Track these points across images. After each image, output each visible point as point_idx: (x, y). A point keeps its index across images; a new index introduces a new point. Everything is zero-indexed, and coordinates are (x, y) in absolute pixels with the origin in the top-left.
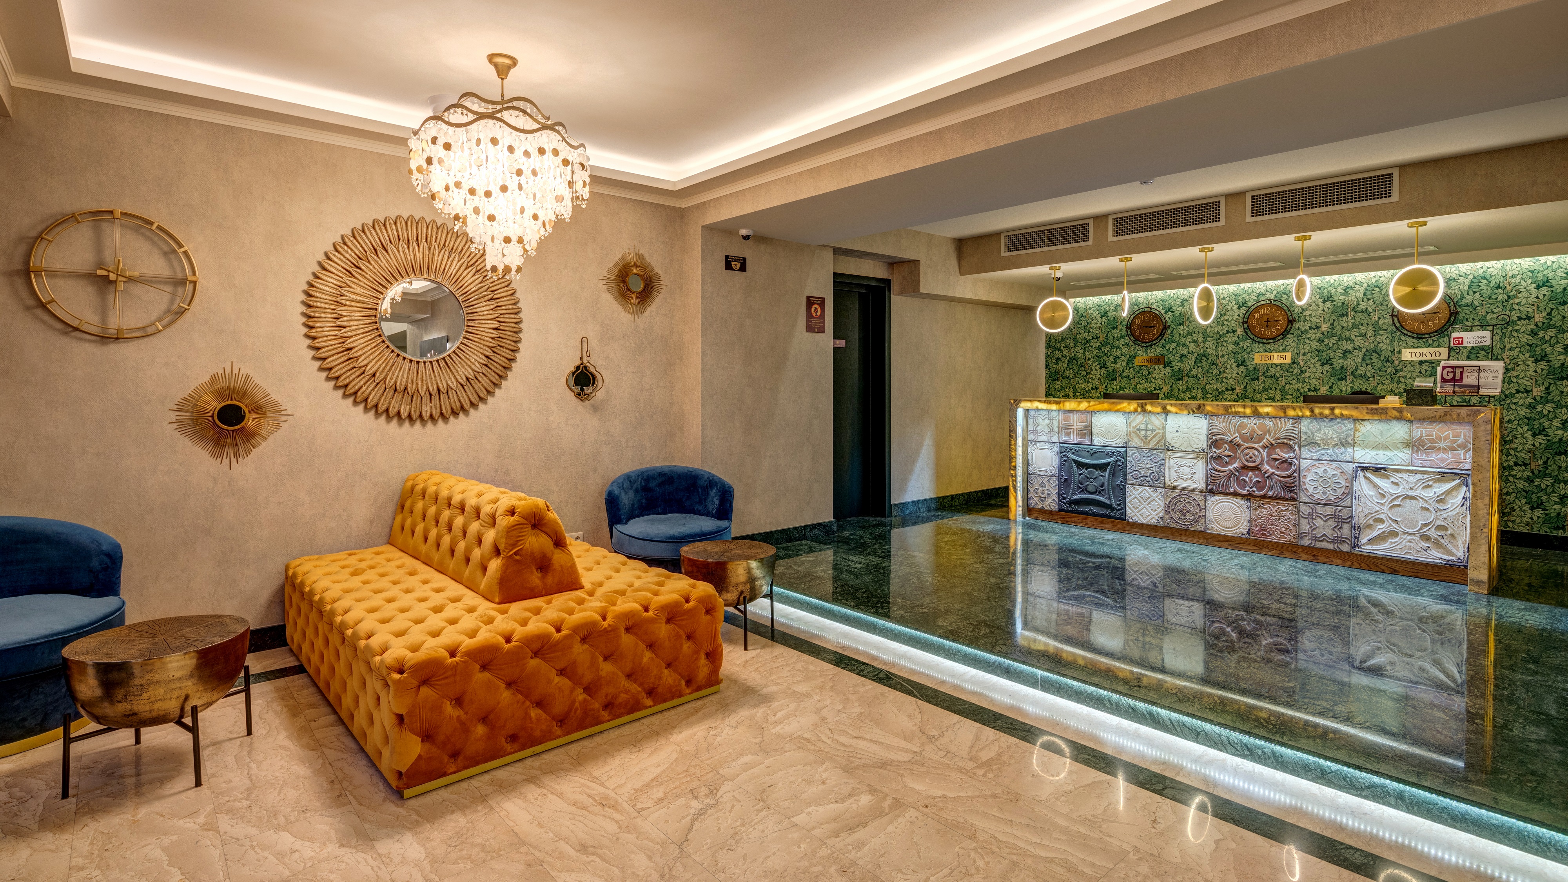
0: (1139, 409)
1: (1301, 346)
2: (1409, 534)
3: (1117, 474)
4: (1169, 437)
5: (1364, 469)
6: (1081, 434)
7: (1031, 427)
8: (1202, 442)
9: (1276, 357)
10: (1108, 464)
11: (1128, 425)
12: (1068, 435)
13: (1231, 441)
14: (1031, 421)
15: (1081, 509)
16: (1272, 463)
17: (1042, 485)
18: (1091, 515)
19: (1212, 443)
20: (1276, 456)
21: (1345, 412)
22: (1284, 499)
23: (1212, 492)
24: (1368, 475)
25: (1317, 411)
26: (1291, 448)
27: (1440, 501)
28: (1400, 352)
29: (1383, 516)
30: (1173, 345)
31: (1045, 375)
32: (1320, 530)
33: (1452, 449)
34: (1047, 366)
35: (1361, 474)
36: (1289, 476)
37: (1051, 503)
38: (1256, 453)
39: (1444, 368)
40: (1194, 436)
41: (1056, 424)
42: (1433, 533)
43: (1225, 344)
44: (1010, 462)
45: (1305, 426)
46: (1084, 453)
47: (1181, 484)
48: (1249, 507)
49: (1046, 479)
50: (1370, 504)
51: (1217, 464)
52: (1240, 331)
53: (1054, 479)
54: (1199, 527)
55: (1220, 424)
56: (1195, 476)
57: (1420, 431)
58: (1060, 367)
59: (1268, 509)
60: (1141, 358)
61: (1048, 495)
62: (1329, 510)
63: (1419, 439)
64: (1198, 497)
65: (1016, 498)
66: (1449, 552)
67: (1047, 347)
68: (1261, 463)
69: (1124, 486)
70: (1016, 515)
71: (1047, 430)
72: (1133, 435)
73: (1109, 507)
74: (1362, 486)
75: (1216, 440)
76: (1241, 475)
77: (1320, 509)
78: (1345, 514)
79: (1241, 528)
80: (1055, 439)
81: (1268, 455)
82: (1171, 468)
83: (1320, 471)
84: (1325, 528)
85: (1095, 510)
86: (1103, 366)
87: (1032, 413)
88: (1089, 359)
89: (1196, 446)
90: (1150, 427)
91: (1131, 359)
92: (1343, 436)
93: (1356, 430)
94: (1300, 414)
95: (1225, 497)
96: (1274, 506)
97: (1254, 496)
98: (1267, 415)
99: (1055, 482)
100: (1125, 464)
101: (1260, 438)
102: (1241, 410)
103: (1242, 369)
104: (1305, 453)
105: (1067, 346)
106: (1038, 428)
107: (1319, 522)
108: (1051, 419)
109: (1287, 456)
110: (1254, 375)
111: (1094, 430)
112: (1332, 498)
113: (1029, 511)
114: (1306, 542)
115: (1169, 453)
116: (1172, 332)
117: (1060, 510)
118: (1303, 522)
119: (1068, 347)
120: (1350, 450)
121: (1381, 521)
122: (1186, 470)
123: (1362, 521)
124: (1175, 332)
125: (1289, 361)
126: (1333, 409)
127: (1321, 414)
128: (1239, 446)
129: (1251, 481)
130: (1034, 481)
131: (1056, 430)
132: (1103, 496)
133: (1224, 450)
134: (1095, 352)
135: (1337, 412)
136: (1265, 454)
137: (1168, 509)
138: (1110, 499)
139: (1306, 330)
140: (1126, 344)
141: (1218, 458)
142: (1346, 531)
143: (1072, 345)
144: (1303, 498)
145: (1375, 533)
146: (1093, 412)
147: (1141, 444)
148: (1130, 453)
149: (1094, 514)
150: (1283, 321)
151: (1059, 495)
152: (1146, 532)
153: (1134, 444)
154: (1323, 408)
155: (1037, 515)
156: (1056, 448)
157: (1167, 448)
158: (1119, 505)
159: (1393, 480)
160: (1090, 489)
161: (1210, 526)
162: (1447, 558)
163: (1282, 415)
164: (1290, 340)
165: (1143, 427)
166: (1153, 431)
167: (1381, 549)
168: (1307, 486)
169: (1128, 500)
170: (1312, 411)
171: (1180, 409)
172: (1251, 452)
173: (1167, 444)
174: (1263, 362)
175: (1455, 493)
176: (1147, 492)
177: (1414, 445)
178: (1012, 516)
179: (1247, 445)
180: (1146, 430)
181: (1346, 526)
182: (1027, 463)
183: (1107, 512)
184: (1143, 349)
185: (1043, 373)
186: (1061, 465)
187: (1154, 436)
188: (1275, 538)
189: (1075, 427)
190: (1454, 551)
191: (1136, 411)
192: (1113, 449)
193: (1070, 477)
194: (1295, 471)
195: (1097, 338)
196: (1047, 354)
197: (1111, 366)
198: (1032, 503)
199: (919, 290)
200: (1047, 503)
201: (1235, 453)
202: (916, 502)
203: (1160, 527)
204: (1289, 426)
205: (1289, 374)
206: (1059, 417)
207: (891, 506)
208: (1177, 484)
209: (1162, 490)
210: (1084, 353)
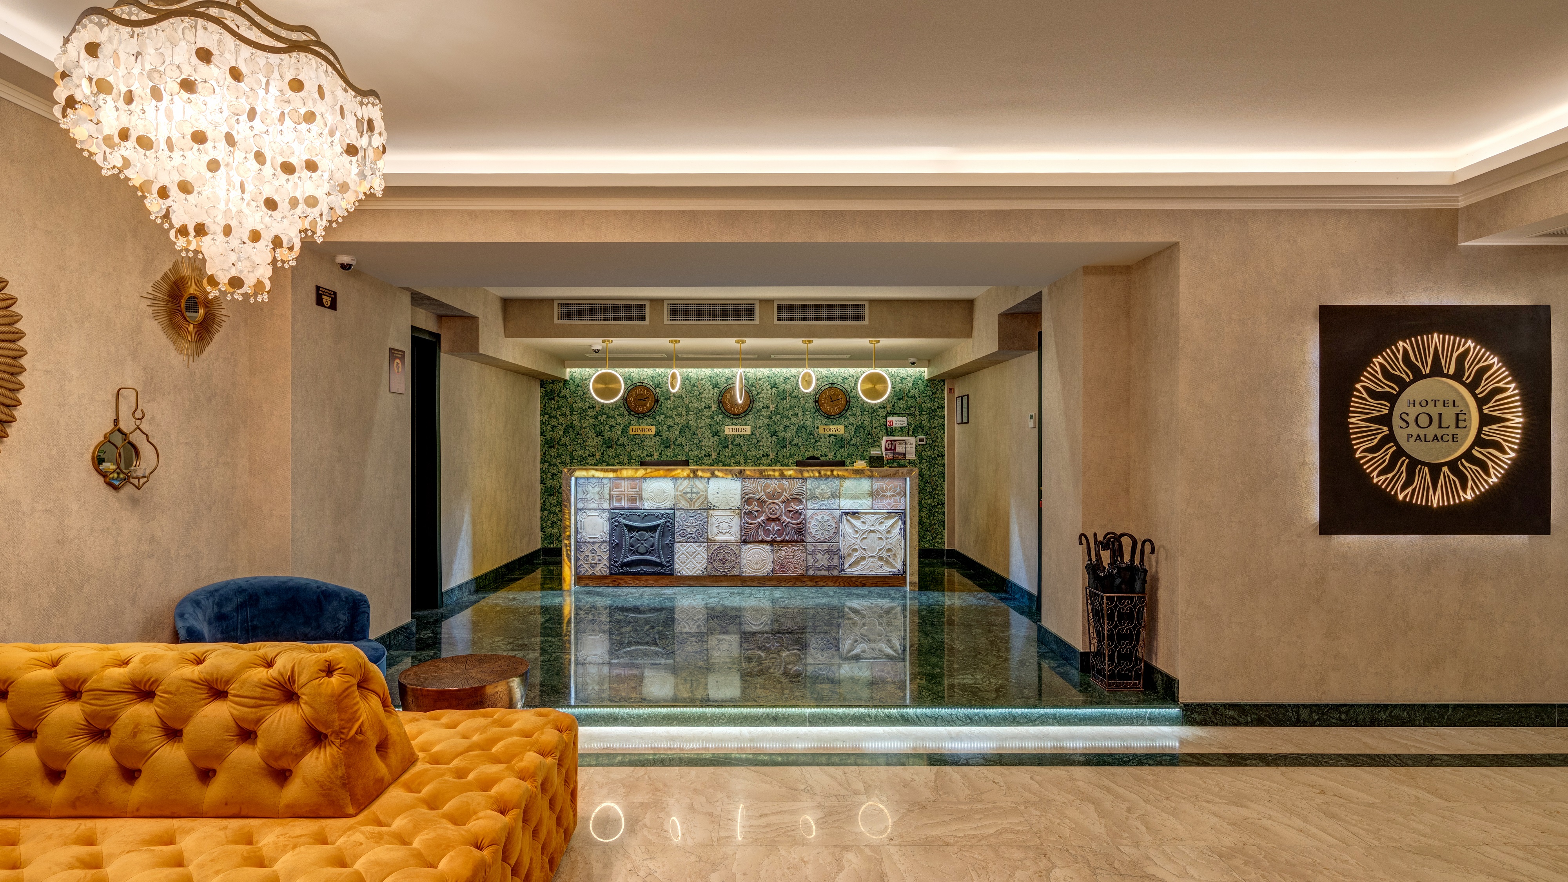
0: (692, 475)
1: (757, 421)
2: (872, 557)
3: (666, 534)
4: (711, 498)
5: (846, 514)
6: (632, 500)
7: (580, 496)
8: (737, 501)
9: (740, 430)
10: (658, 526)
11: (677, 489)
12: (619, 501)
13: (759, 499)
14: (580, 489)
15: (633, 570)
16: (788, 514)
18: (642, 574)
19: (745, 501)
20: (790, 509)
21: (840, 473)
22: (796, 541)
23: (745, 542)
24: (849, 518)
25: (823, 473)
26: (800, 501)
27: (888, 532)
28: (818, 428)
29: (857, 547)
30: (662, 417)
31: (540, 442)
32: (820, 561)
33: (894, 496)
34: (542, 433)
35: (844, 517)
36: (800, 524)
37: (602, 568)
38: (777, 507)
39: (887, 441)
40: (731, 496)
41: (606, 491)
42: (885, 555)
43: (703, 418)
44: (564, 533)
45: (809, 484)
46: (635, 517)
47: (721, 537)
48: (772, 551)
49: (597, 545)
50: (850, 539)
51: (748, 518)
52: (714, 407)
53: (605, 544)
54: (735, 572)
55: (751, 485)
56: (732, 529)
57: (878, 484)
58: (556, 434)
59: (786, 550)
60: (634, 427)
61: (599, 560)
62: (825, 546)
63: (876, 490)
64: (734, 547)
65: (570, 568)
66: (893, 566)
67: (541, 415)
68: (781, 515)
69: (673, 544)
70: (570, 585)
71: (597, 497)
72: (680, 498)
73: (660, 565)
74: (845, 527)
75: (748, 499)
76: (766, 526)
77: (820, 547)
78: (835, 549)
79: (766, 569)
80: (606, 505)
81: (785, 508)
82: (712, 525)
83: (819, 518)
84: (823, 560)
85: (646, 569)
86: (599, 434)
87: (581, 481)
88: (585, 428)
89: (733, 505)
90: (695, 490)
91: (626, 429)
92: (833, 490)
93: (841, 486)
94: (812, 475)
95: (755, 544)
96: (790, 548)
97: (775, 542)
98: (790, 477)
99: (606, 547)
100: (673, 524)
101: (780, 495)
102: (771, 473)
103: (716, 438)
104: (810, 505)
105: (562, 414)
106: (588, 496)
107: (819, 556)
108: (603, 487)
109: (798, 508)
110: (724, 443)
111: (645, 495)
112: (827, 537)
113: (580, 579)
114: (811, 572)
115: (711, 512)
116: (661, 405)
117: (611, 574)
118: (809, 557)
119: (564, 415)
120: (837, 501)
121: (855, 550)
122: (725, 525)
123: (846, 552)
124: (663, 405)
125: (749, 432)
126: (832, 471)
127: (825, 475)
128: (765, 502)
129: (774, 529)
130: (584, 549)
131: (607, 496)
132: (653, 555)
133: (754, 507)
134: (592, 421)
135: (835, 473)
136: (783, 507)
137: (711, 560)
138: (659, 557)
139: (760, 409)
140: (621, 414)
141: (749, 514)
142: (836, 561)
143: (568, 413)
144: (809, 539)
145: (853, 560)
146: (643, 479)
147: (687, 506)
148: (678, 514)
149: (646, 574)
151: (610, 559)
152: (692, 583)
153: (681, 506)
154: (826, 470)
155: (588, 582)
156: (607, 515)
157: (710, 508)
158: (668, 562)
159: (862, 520)
160: (641, 550)
161: (744, 570)
162: (892, 570)
163: (800, 476)
164: (750, 417)
165: (689, 490)
166: (697, 493)
167: (856, 571)
168: (812, 530)
169: (676, 556)
170: (820, 473)
171: (726, 474)
172: (773, 507)
173: (709, 504)
174: (731, 433)
175: (895, 526)
176: (692, 547)
177: (874, 495)
178: (566, 586)
179: (770, 501)
180: (692, 493)
181: (836, 557)
182: (577, 533)
183: (657, 569)
184: (636, 420)
185: (539, 439)
186: (612, 530)
187: (699, 498)
188: (791, 573)
189: (626, 493)
190: (896, 565)
191: (689, 476)
192: (663, 512)
193: (621, 541)
194: (803, 519)
195: (593, 407)
196: (542, 421)
197: (607, 434)
198: (583, 570)
199: (477, 350)
200: (598, 569)
201: (762, 508)
202: (460, 587)
203: (705, 577)
204: (799, 484)
205: (749, 443)
206: (612, 485)
207: (442, 594)
208: (717, 538)
209: (705, 544)
210: (580, 422)
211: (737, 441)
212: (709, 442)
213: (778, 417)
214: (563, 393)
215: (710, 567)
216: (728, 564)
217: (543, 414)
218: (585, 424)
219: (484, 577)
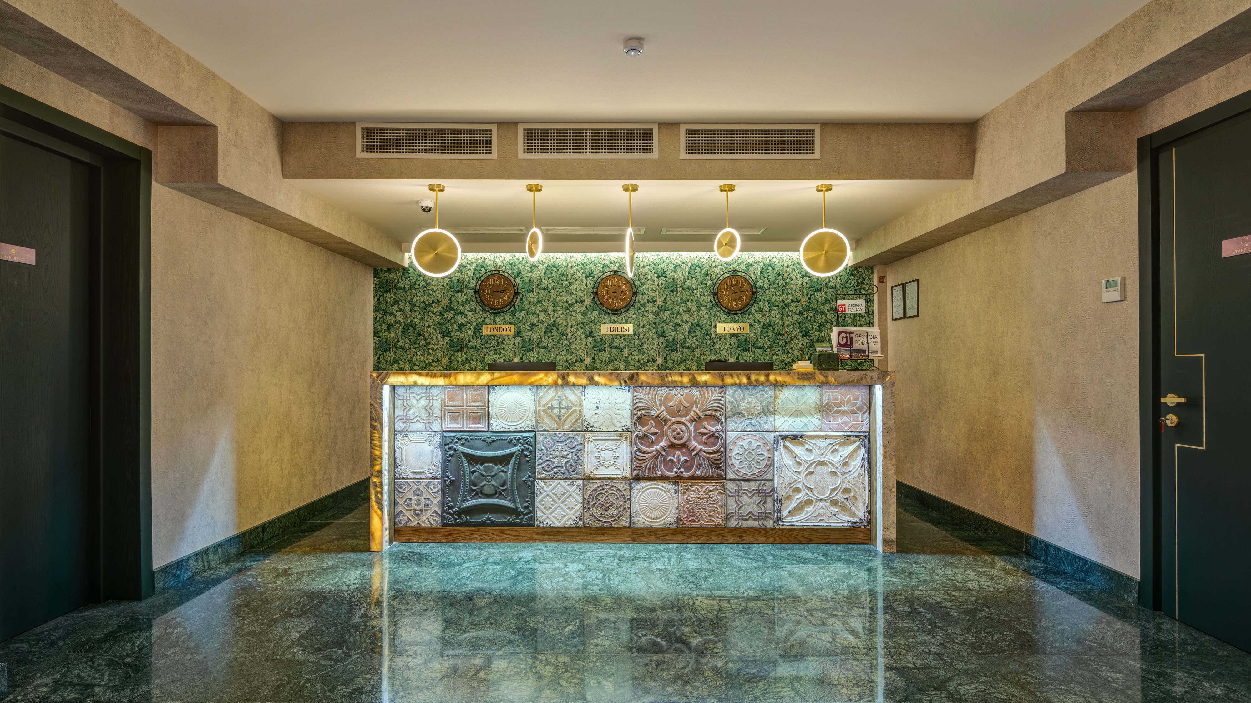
0: (560, 382)
1: (641, 319)
2: (821, 500)
3: (523, 467)
4: (588, 415)
5: (784, 437)
6: (474, 418)
7: (399, 412)
8: (625, 420)
9: (620, 329)
10: (511, 455)
11: (538, 402)
12: (455, 419)
13: (658, 416)
14: (398, 403)
15: (475, 519)
16: (699, 438)
17: (418, 493)
18: (489, 526)
19: (637, 419)
20: (703, 430)
21: (779, 378)
22: (712, 478)
23: (638, 479)
24: (788, 444)
25: (753, 377)
26: (717, 420)
27: (845, 464)
28: (716, 326)
29: (799, 486)
30: (523, 314)
31: (372, 345)
32: (746, 507)
33: (853, 412)
34: (376, 334)
35: (781, 443)
36: (717, 452)
37: (431, 517)
38: (683, 427)
39: (840, 333)
40: (617, 412)
41: (437, 405)
42: (840, 497)
43: (574, 314)
44: (372, 465)
45: (731, 395)
46: (479, 443)
47: (603, 472)
48: (677, 492)
49: (423, 484)
50: (790, 475)
51: (642, 444)
52: (588, 301)
53: (435, 482)
54: (624, 523)
55: (646, 396)
56: (619, 461)
57: (829, 395)
58: (392, 335)
59: (697, 491)
60: (489, 326)
61: (427, 505)
62: (754, 485)
63: (827, 404)
64: (622, 486)
65: (382, 519)
66: (852, 514)
67: (374, 311)
68: (689, 440)
69: (533, 482)
70: (381, 544)
71: (423, 414)
72: (543, 414)
73: (515, 512)
74: (782, 457)
75: (642, 416)
76: (668, 455)
77: (745, 485)
78: (767, 488)
79: (668, 518)
80: (436, 426)
81: (696, 429)
82: (590, 453)
83: (745, 443)
84: (750, 504)
85: (494, 518)
86: (446, 334)
87: (400, 391)
88: (429, 327)
89: (619, 424)
90: (564, 403)
91: (478, 328)
92: (765, 404)
93: (776, 397)
94: (738, 381)
95: (652, 482)
96: (702, 487)
97: (681, 478)
98: (706, 385)
99: (437, 486)
100: (533, 453)
101: (687, 411)
102: (678, 378)
103: (590, 339)
104: (731, 425)
105: (401, 310)
106: (411, 412)
107: (745, 499)
108: (427, 399)
109: (714, 429)
110: (601, 345)
111: (492, 411)
112: (756, 471)
113: (397, 531)
114: (733, 523)
115: (589, 435)
116: (521, 299)
117: (444, 525)
118: (731, 501)
119: (402, 311)
120: (771, 419)
121: (797, 490)
122: (608, 454)
123: (783, 493)
124: (524, 299)
125: (631, 332)
126: (767, 376)
127: (757, 381)
128: (666, 421)
129: (679, 461)
130: (405, 488)
131: (438, 413)
132: (505, 498)
133: (651, 428)
134: (437, 318)
135: (772, 378)
136: (692, 428)
137: (587, 505)
138: (514, 501)
139: (644, 303)
140: (472, 310)
141: (644, 438)
142: (769, 506)
143: (407, 309)
144: (730, 475)
145: (794, 504)
146: (489, 387)
147: (553, 426)
148: (540, 438)
149: (494, 524)
150: (625, 293)
151: (443, 503)
152: (561, 538)
153: (544, 427)
154: (759, 374)
155: (410, 537)
156: (437, 439)
157: (587, 429)
158: (526, 508)
159: (807, 447)
160: (488, 490)
161: (636, 520)
162: (851, 519)
163: (720, 383)
164: (631, 313)
165: (555, 404)
166: (568, 408)
167: (799, 520)
168: (734, 461)
169: (538, 500)
170: (749, 378)
171: (610, 380)
172: (678, 427)
173: (586, 424)
174: (609, 333)
175: (855, 455)
176: (560, 486)
177: (823, 410)
178: (374, 547)
179: (674, 419)
180: (560, 408)
181: (769, 500)
182: (394, 465)
183: (511, 518)
184: (492, 317)
185: (371, 342)
186: (445, 461)
187: (570, 415)
188: (703, 524)
189: (465, 409)
190: (857, 512)
191: (555, 383)
192: (518, 435)
193: (458, 477)
194: (722, 446)
195: (439, 302)
196: (375, 319)
197: (456, 335)
198: (403, 520)
199: (215, 177)
200: (424, 518)
201: (662, 429)
202: (202, 554)
203: (579, 529)
204: (715, 395)
205: (631, 345)
206: (445, 396)
207: (152, 574)
208: (598, 473)
209: (580, 482)
210: (423, 320)
211: (616, 343)
212: (581, 344)
213: (667, 314)
214: (402, 284)
215: (586, 514)
216: (612, 511)
217: (376, 309)
218: (429, 322)
219: (260, 530)
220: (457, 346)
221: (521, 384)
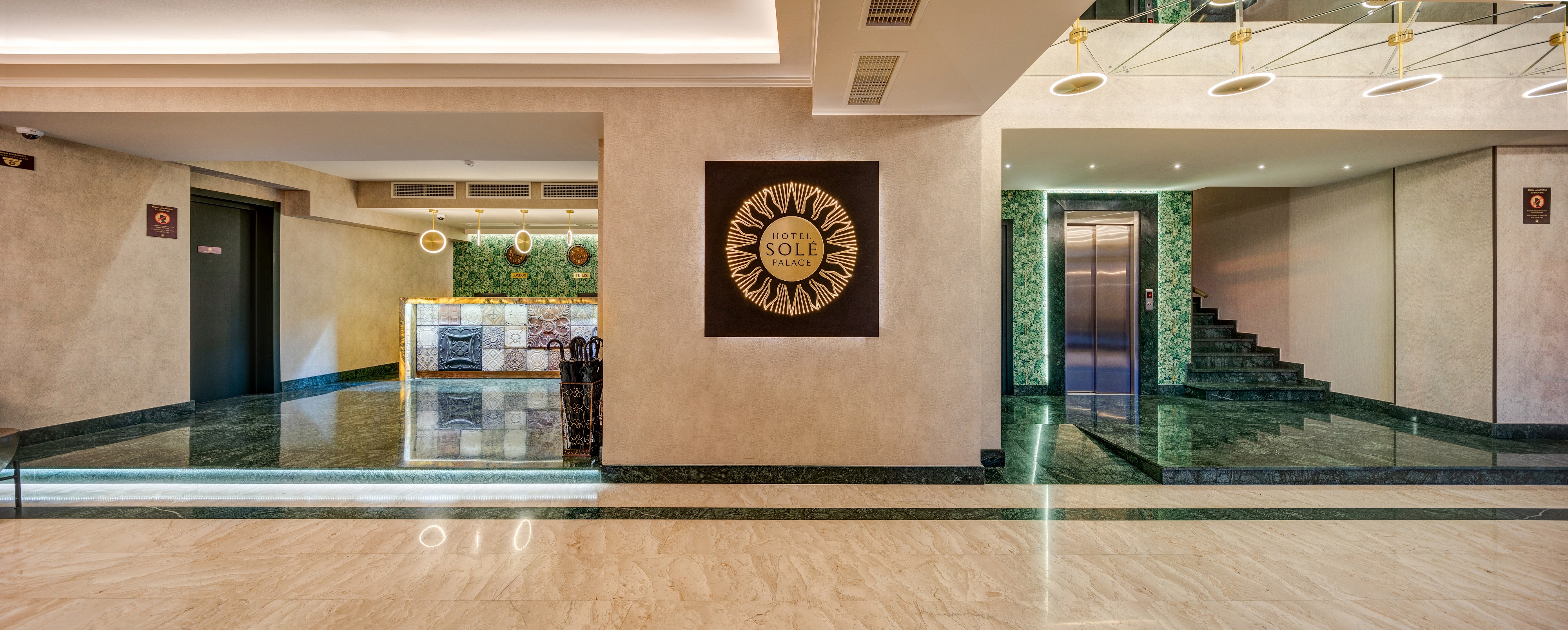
0: (486, 302)
3: (476, 343)
4: (506, 318)
6: (453, 319)
7: (416, 316)
8: (524, 320)
9: (583, 275)
10: (471, 337)
11: (483, 312)
12: (445, 320)
13: (538, 318)
14: (418, 312)
15: (454, 367)
16: (558, 329)
17: (427, 354)
18: (460, 370)
19: (529, 320)
20: (560, 326)
23: (529, 348)
25: (574, 301)
26: (566, 321)
30: (532, 267)
31: (452, 283)
34: (454, 277)
36: (566, 335)
37: (433, 366)
38: (551, 324)
40: (519, 316)
41: (436, 313)
43: (559, 267)
44: (400, 341)
45: (572, 309)
46: (456, 331)
47: (513, 345)
48: (548, 354)
49: (430, 350)
51: (531, 332)
52: (566, 261)
53: (435, 349)
54: (523, 369)
55: (533, 309)
56: (521, 339)
58: (463, 278)
60: (514, 274)
61: (431, 360)
64: (522, 351)
67: (453, 265)
68: (553, 329)
69: (481, 350)
70: (405, 378)
71: (430, 318)
72: (485, 317)
73: (472, 364)
75: (531, 319)
76: (543, 337)
79: (543, 366)
80: (436, 323)
81: (557, 325)
82: (508, 336)
83: (579, 332)
85: (463, 366)
86: (491, 278)
87: (419, 306)
88: (482, 274)
89: (521, 322)
90: (494, 312)
91: (508, 274)
92: (588, 313)
95: (536, 350)
97: (550, 347)
99: (436, 351)
100: (481, 336)
101: (553, 316)
102: (540, 301)
103: (568, 280)
104: (573, 323)
105: (467, 265)
106: (423, 316)
108: (433, 311)
109: (565, 325)
110: (572, 283)
111: (461, 316)
113: (418, 373)
115: (506, 328)
117: (439, 370)
119: (468, 265)
120: (591, 320)
122: (516, 337)
124: (533, 258)
125: (589, 277)
128: (542, 321)
129: (549, 339)
130: (421, 352)
131: (436, 317)
132: (468, 357)
133: (535, 324)
134: (486, 269)
136: (555, 324)
137: (506, 360)
138: (472, 358)
140: (505, 265)
141: (532, 328)
143: (471, 264)
146: (460, 304)
147: (491, 324)
148: (484, 329)
149: (463, 370)
150: (585, 256)
151: (439, 360)
152: (493, 375)
153: (486, 324)
155: (424, 375)
156: (436, 330)
157: (505, 325)
158: (478, 362)
160: (460, 353)
161: (528, 367)
163: (560, 303)
164: (589, 267)
165: (491, 313)
166: (497, 315)
169: (483, 358)
171: (510, 302)
172: (549, 324)
173: (505, 322)
174: (577, 277)
176: (494, 351)
178: (402, 379)
179: (546, 320)
180: (494, 315)
182: (415, 341)
183: (470, 367)
184: (515, 268)
185: (451, 282)
186: (440, 340)
187: (497, 318)
189: (449, 315)
191: (484, 303)
192: (474, 328)
193: (446, 347)
194: (569, 333)
195: (488, 260)
196: (454, 269)
197: (498, 279)
198: (420, 368)
199: (309, 213)
200: (430, 367)
201: (541, 325)
202: (312, 378)
203: (502, 372)
204: (566, 309)
205: (589, 284)
206: (440, 309)
207: (281, 383)
208: (510, 345)
209: (503, 349)
210: (479, 270)
211: (581, 282)
212: (564, 282)
214: (468, 251)
215: (506, 365)
216: (518, 363)
217: (455, 264)
218: (482, 271)
220: (497, 284)
221: (469, 303)
